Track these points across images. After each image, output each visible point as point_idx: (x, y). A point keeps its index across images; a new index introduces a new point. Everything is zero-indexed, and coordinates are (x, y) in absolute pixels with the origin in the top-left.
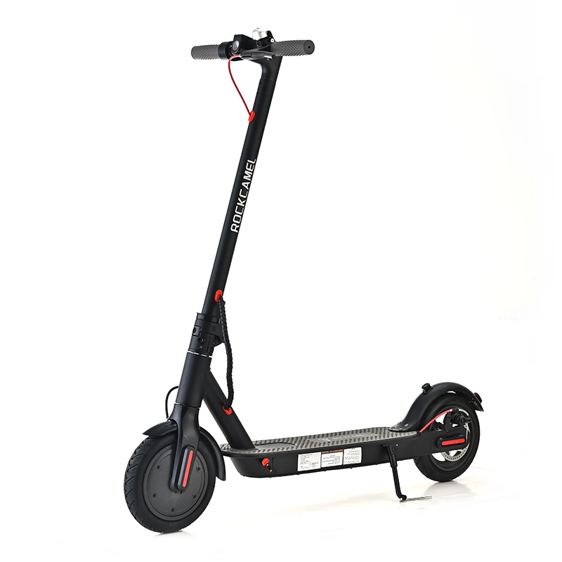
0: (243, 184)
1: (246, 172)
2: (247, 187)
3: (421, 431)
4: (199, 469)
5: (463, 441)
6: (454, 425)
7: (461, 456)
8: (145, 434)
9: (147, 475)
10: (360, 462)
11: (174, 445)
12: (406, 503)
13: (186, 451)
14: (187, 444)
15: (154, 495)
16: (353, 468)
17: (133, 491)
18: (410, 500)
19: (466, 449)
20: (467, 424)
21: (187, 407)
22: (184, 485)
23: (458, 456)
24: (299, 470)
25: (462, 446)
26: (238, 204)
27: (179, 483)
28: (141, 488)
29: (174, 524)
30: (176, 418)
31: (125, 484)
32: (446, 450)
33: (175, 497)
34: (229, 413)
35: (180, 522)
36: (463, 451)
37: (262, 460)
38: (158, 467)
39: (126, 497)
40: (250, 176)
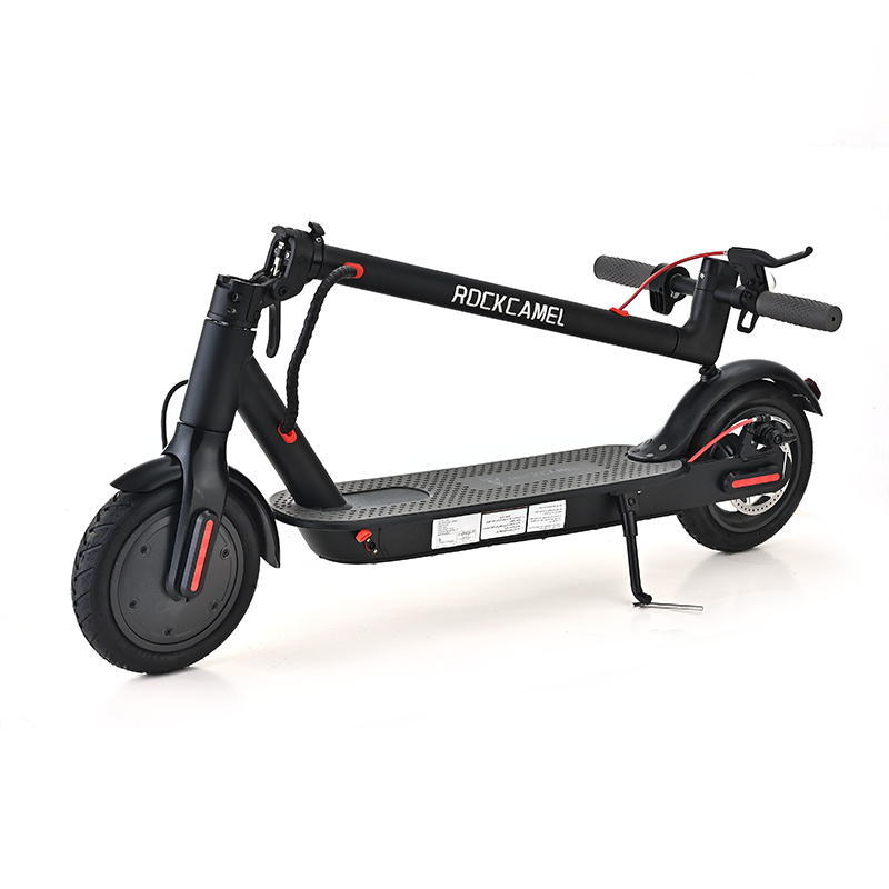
0: (527, 304)
1: (545, 307)
2: (522, 312)
3: (691, 460)
4: (226, 553)
5: (776, 477)
6: (760, 446)
7: (768, 505)
9: (119, 564)
10: (562, 526)
11: (175, 507)
12: (647, 611)
13: (199, 521)
14: (201, 505)
15: (133, 605)
16: (548, 539)
17: (88, 595)
19: (780, 493)
20: (787, 445)
21: (204, 429)
22: (194, 587)
23: (762, 505)
24: (433, 548)
25: (774, 487)
26: (499, 296)
27: (184, 584)
28: (105, 588)
29: (169, 658)
30: (182, 453)
31: (75, 579)
32: (742, 494)
33: (175, 608)
34: (291, 439)
35: (182, 654)
36: (775, 497)
37: (357, 533)
38: (144, 550)
39: (75, 604)
40: (538, 317)
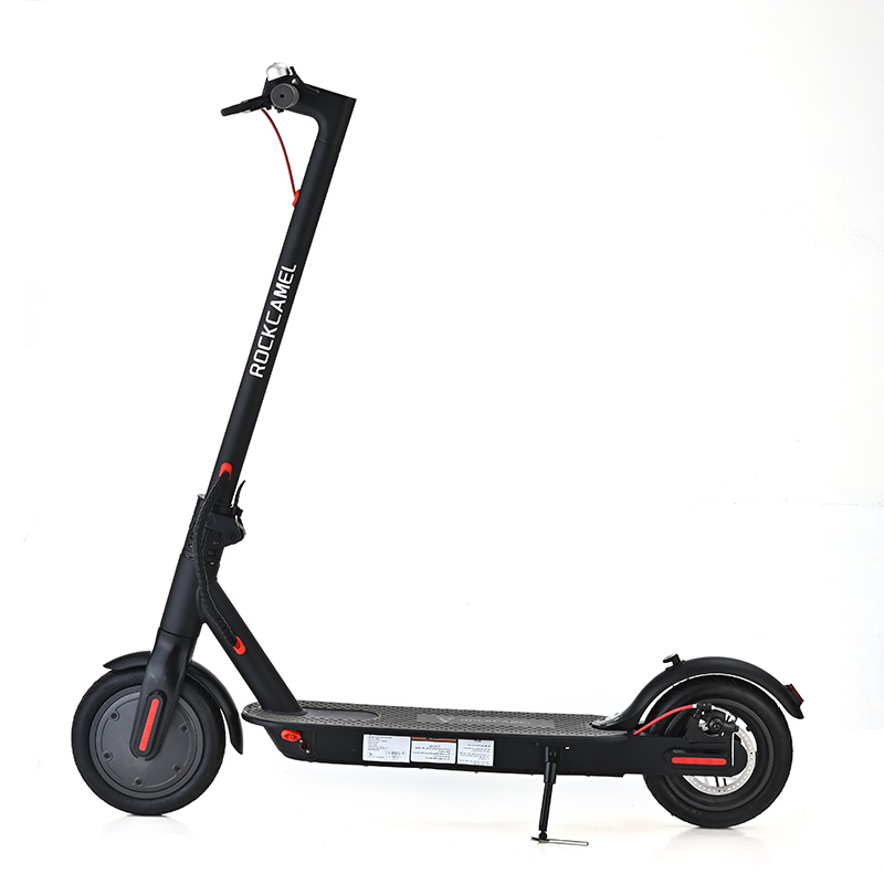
0: (273, 303)
1: (278, 285)
2: (278, 308)
3: (636, 732)
4: (184, 728)
5: (722, 762)
8: (106, 666)
10: (491, 764)
12: (545, 846)
14: (155, 687)
15: (107, 756)
18: (557, 842)
22: (141, 749)
24: (365, 758)
26: (263, 333)
33: (142, 763)
34: (240, 651)
38: (113, 716)
40: (285, 292)
